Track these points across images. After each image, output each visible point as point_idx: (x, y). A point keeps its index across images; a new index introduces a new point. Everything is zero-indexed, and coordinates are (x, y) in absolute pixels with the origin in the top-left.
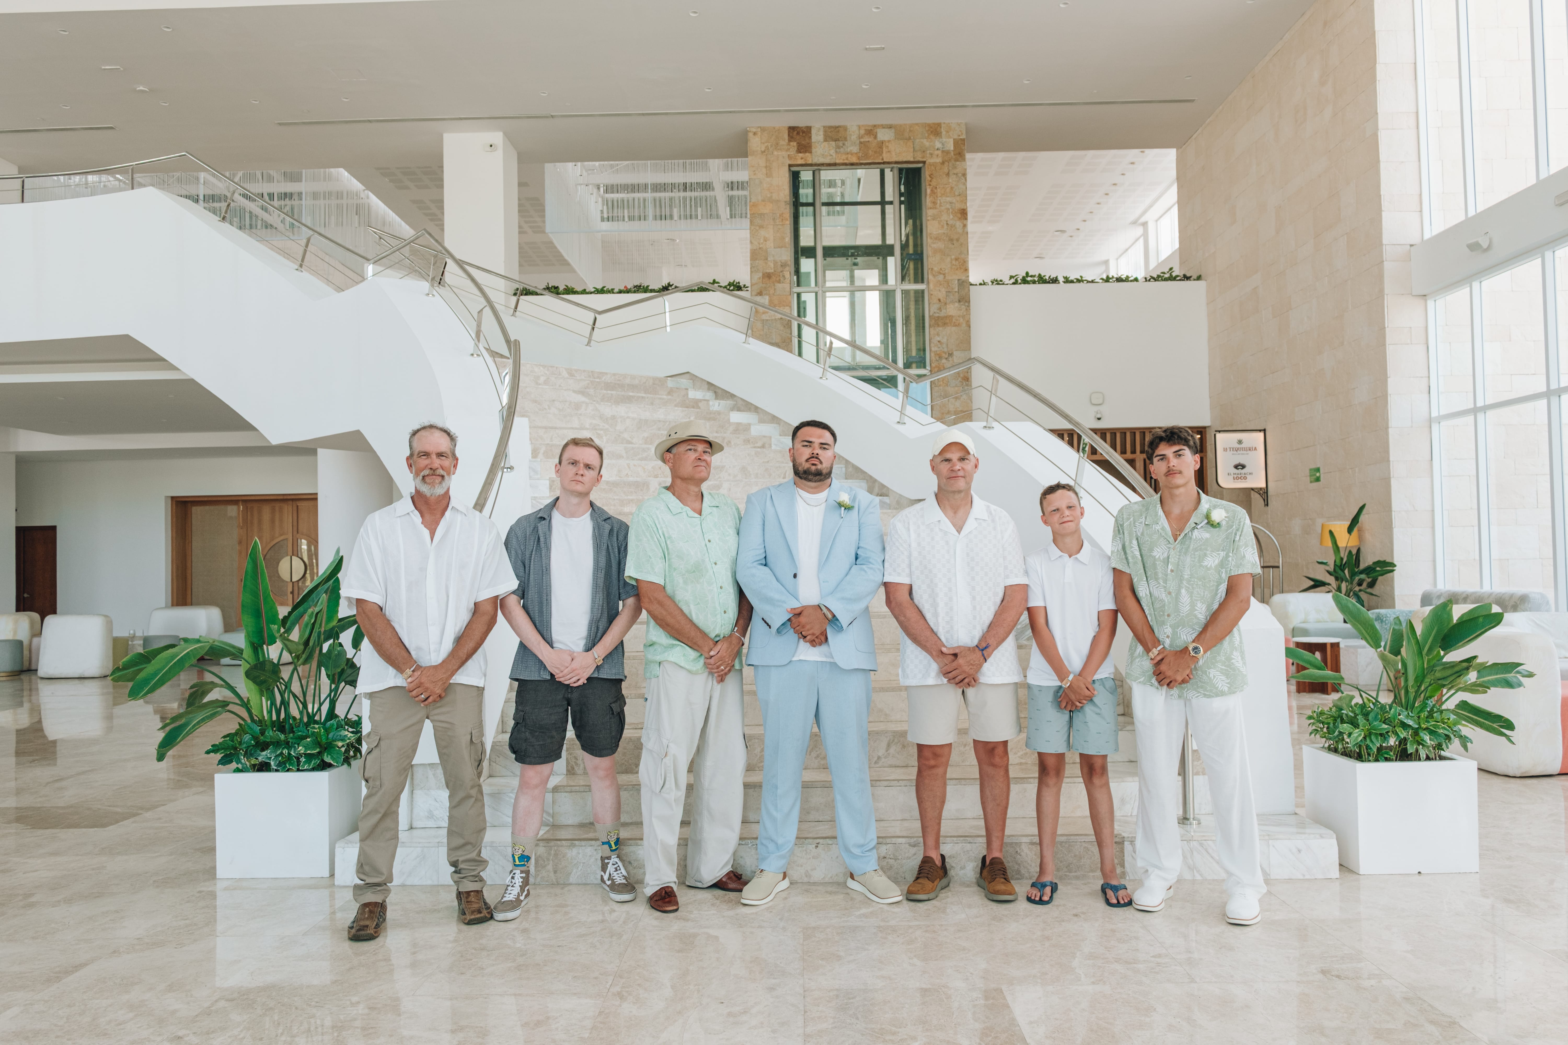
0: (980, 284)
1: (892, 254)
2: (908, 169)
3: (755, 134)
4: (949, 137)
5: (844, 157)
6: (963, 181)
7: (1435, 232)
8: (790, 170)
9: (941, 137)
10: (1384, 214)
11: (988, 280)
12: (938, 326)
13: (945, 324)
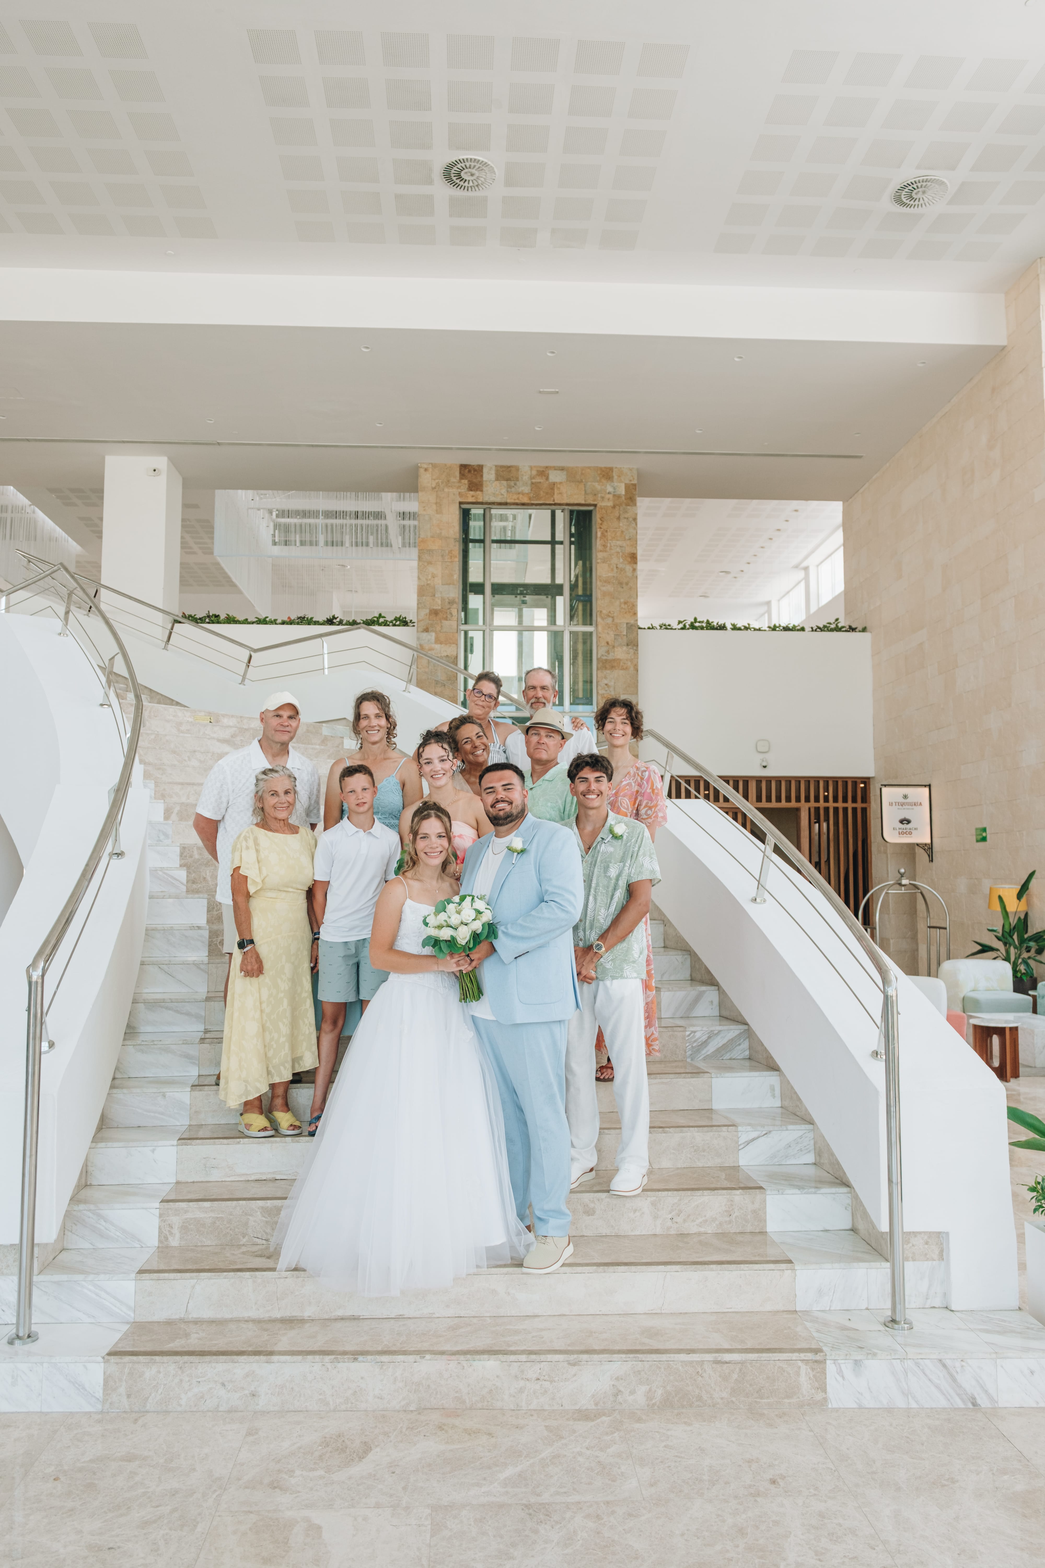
0: (649, 628)
1: (561, 594)
2: (578, 512)
3: (426, 470)
4: (621, 482)
5: (515, 497)
6: (634, 525)
8: (460, 507)
9: (613, 482)
11: (657, 625)
12: (606, 668)
13: (613, 667)
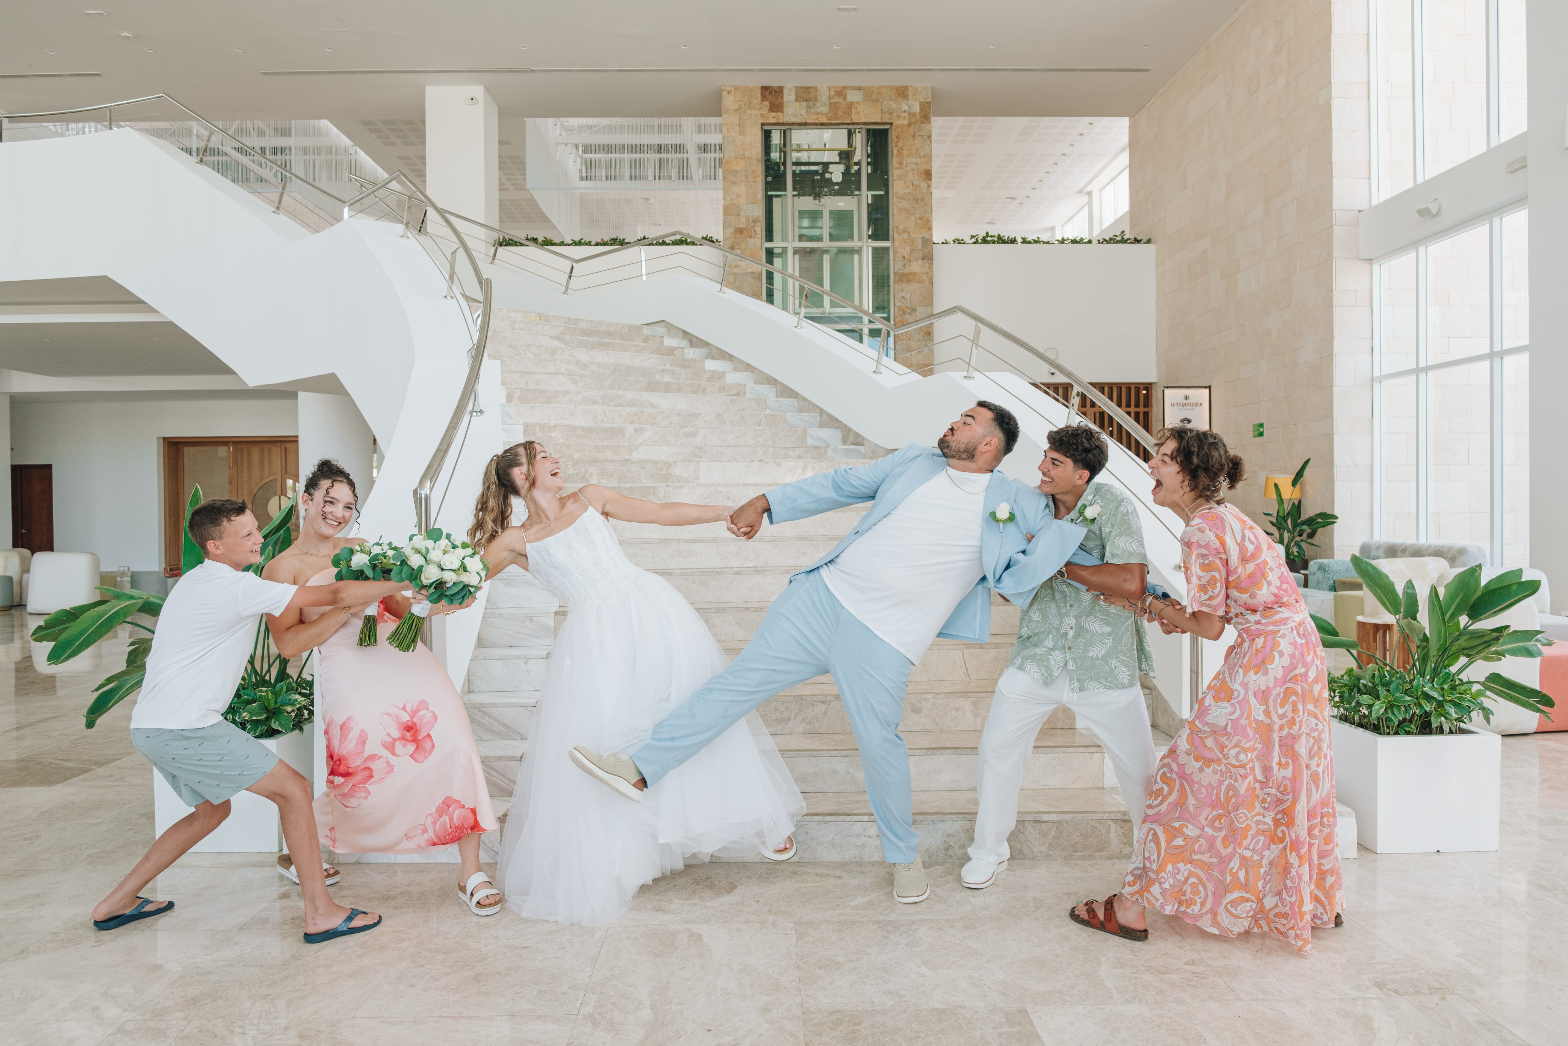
0: (943, 243)
2: (875, 131)
3: (729, 92)
4: (916, 100)
5: (815, 117)
6: (928, 142)
7: (1382, 199)
8: (762, 128)
9: (908, 100)
10: (1335, 180)
11: (950, 240)
12: (903, 282)
13: (909, 281)
